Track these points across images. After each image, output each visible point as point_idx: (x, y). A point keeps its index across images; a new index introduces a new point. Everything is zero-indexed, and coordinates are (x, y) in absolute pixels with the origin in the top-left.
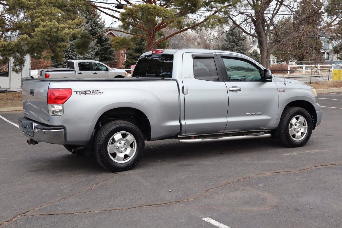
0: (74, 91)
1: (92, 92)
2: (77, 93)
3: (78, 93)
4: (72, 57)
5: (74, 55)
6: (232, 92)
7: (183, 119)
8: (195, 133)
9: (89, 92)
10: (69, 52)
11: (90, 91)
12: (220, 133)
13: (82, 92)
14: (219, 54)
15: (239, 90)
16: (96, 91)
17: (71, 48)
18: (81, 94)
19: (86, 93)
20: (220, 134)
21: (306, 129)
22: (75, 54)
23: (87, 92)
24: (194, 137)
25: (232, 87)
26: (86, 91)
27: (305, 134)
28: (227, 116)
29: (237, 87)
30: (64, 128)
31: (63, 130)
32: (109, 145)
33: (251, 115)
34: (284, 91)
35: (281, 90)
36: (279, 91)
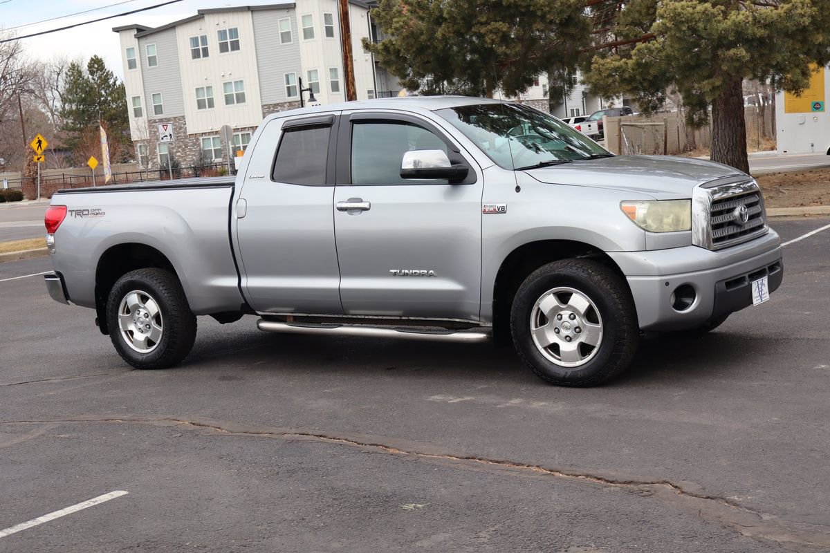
0: (69, 211)
1: (90, 212)
2: (72, 215)
3: (74, 213)
6: (345, 213)
7: (243, 274)
8: (292, 309)
9: (86, 213)
11: (88, 210)
12: (349, 316)
13: (79, 213)
15: (367, 209)
16: (97, 210)
18: (77, 216)
21: (598, 334)
23: (84, 213)
24: (292, 319)
25: (348, 201)
26: (84, 210)
27: (595, 351)
28: (340, 275)
29: (361, 201)
30: (59, 274)
31: (58, 279)
32: (120, 314)
33: (406, 275)
34: (502, 211)
35: (491, 209)
36: (485, 210)
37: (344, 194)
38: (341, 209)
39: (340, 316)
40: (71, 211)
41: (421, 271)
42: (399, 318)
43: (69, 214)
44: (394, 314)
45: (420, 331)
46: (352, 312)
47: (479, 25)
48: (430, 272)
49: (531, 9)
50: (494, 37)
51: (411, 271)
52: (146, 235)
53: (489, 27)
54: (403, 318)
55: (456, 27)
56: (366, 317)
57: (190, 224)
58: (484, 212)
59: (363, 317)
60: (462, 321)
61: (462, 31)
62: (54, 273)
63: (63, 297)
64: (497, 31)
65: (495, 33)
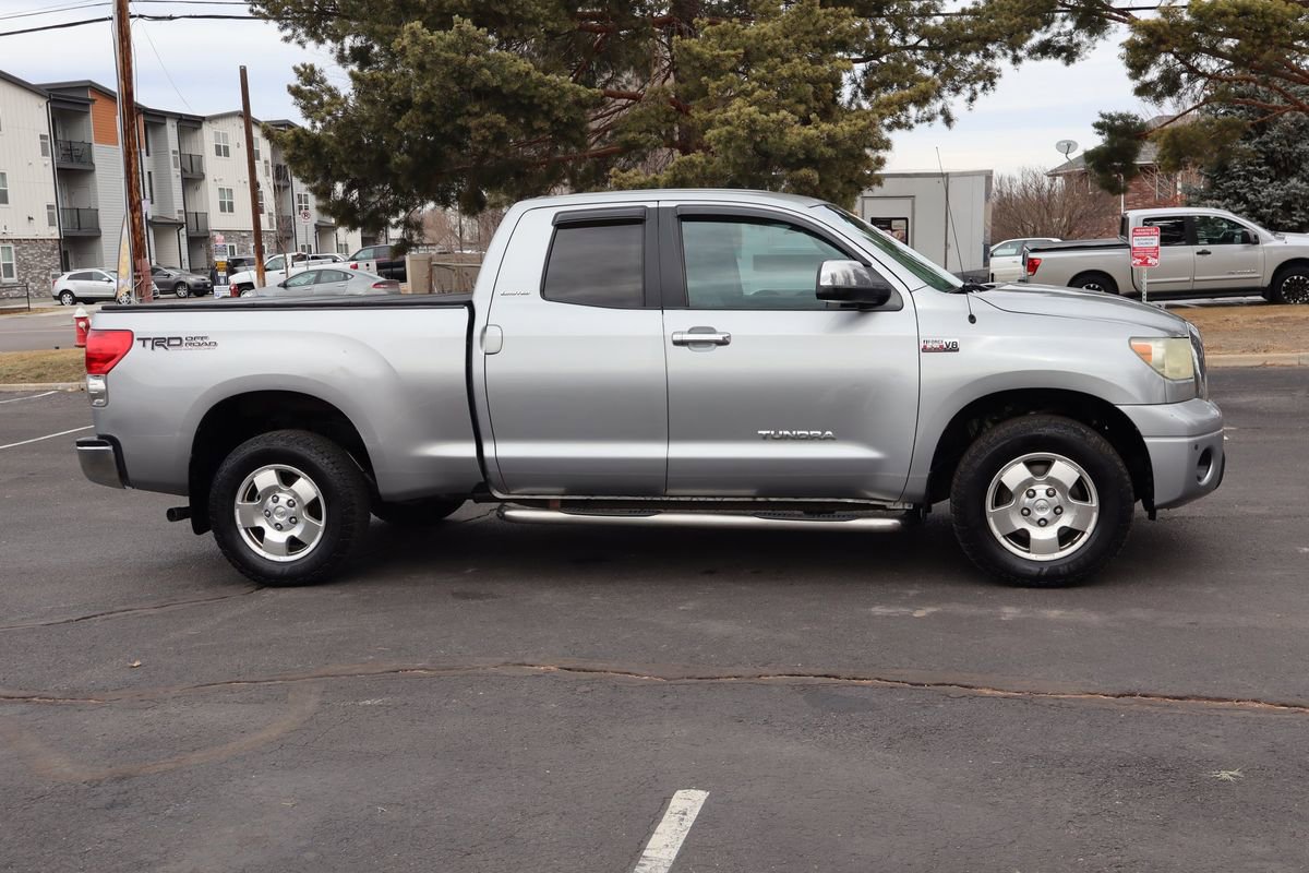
0: (138, 339)
1: (185, 341)
2: (144, 345)
3: (149, 343)
4: (1245, 194)
5: (1254, 190)
6: (686, 348)
7: (488, 439)
8: (562, 490)
9: (178, 342)
10: (1239, 177)
11: (180, 339)
13: (160, 342)
14: (674, 204)
15: (724, 343)
16: (198, 338)
17: (1244, 166)
18: (156, 347)
19: (169, 345)
20: (669, 501)
21: (1091, 516)
22: (1257, 183)
23: (172, 342)
24: (559, 505)
25: (691, 331)
26: (169, 339)
27: (1085, 538)
28: (669, 437)
29: (711, 331)
30: (113, 441)
31: (109, 448)
32: (238, 501)
33: (784, 438)
34: (953, 348)
35: (936, 345)
36: (925, 347)
37: (680, 321)
38: (676, 343)
39: (649, 499)
40: (144, 340)
41: (812, 433)
42: (750, 499)
43: (137, 345)
44: (745, 494)
45: (784, 517)
46: (670, 492)
47: (466, 116)
48: (827, 433)
49: (536, 101)
50: (487, 134)
51: (794, 433)
52: (305, 379)
53: (482, 120)
54: (759, 499)
55: (429, 117)
56: (694, 499)
57: (391, 363)
58: (925, 350)
59: (688, 499)
60: (857, 501)
61: (437, 122)
62: (95, 439)
63: (115, 475)
64: (491, 126)
65: (488, 129)
